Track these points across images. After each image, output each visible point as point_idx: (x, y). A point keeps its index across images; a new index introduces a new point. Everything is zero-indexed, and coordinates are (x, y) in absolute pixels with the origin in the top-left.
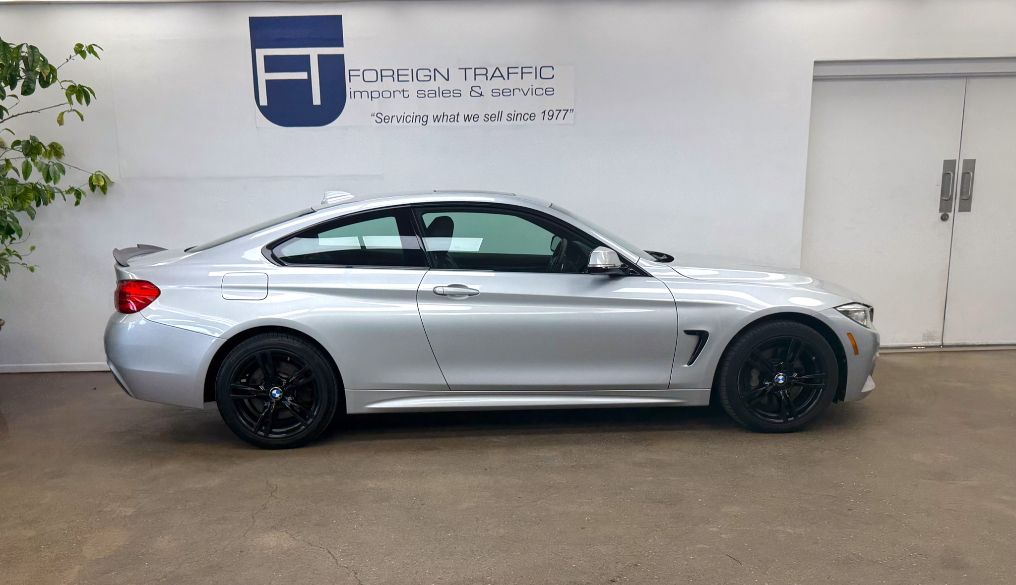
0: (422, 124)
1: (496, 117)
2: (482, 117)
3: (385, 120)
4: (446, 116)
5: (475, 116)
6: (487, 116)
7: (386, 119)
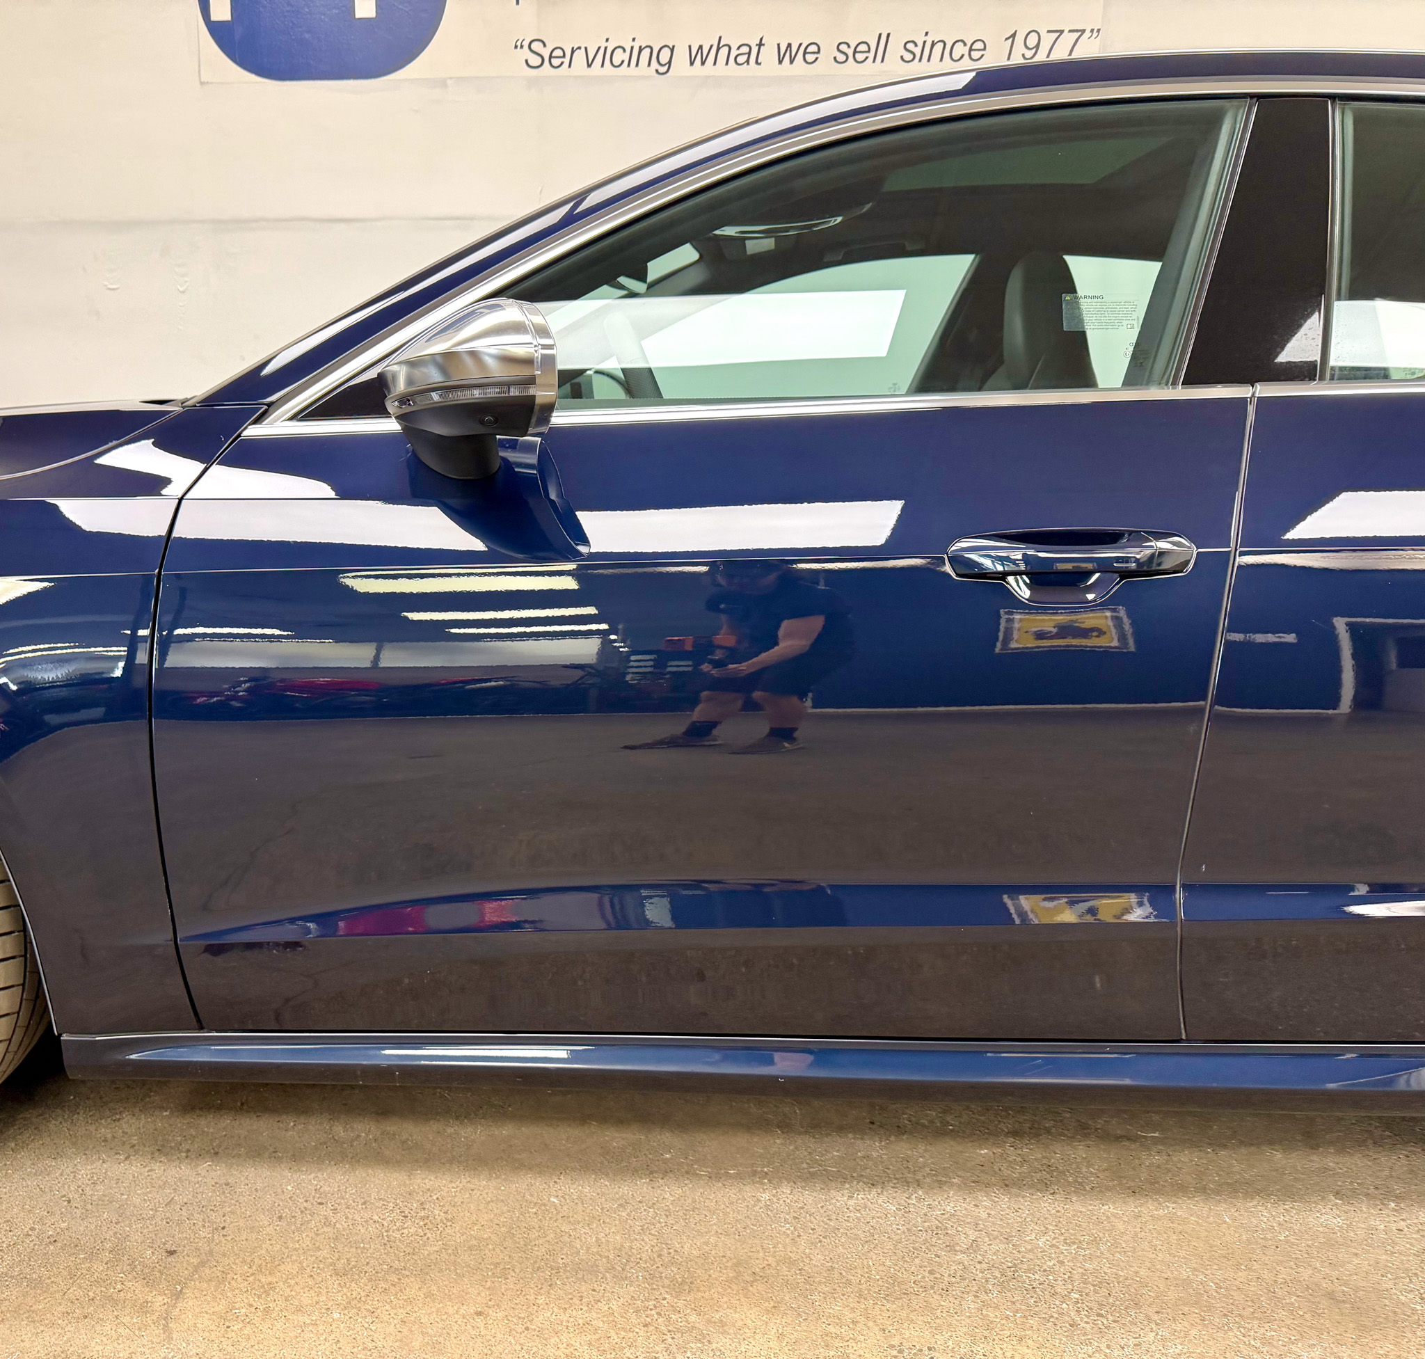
0: (657, 71)
1: (869, 51)
2: (829, 51)
3: (556, 62)
4: (727, 48)
5: (811, 49)
6: (843, 47)
7: (556, 58)
